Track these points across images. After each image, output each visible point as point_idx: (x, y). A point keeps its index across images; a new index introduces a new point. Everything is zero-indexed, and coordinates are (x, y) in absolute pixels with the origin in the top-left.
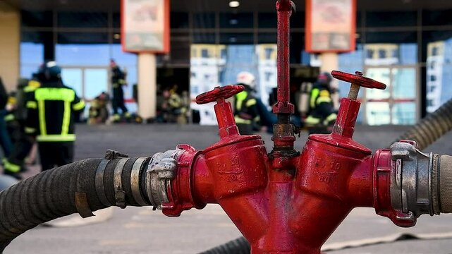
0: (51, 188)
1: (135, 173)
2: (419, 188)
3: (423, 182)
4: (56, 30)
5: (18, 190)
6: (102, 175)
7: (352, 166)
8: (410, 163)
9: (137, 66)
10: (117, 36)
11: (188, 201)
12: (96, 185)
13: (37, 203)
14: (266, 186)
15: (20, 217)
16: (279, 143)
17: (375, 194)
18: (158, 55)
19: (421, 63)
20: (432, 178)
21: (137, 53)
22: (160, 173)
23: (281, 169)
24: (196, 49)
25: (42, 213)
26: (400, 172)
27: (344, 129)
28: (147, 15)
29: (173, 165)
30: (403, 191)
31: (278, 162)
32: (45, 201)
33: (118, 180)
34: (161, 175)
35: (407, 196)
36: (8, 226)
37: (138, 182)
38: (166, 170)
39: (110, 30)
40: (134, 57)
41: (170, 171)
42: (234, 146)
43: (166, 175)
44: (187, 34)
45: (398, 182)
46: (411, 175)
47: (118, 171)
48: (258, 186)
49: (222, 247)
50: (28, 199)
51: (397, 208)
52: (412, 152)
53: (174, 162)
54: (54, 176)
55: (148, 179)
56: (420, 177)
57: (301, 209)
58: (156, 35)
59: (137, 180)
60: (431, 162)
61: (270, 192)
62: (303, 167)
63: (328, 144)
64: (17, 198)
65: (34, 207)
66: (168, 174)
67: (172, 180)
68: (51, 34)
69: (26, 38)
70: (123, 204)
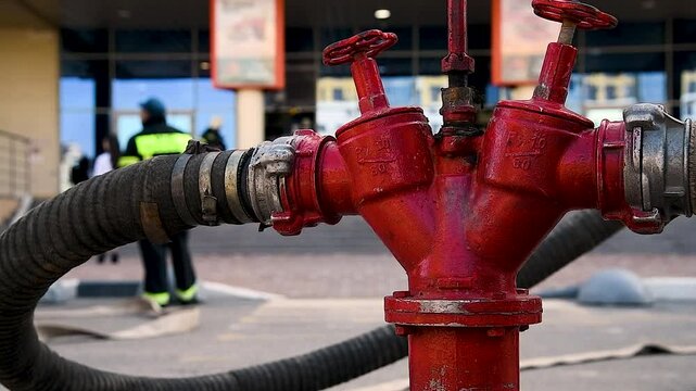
0: (105, 199)
1: (231, 172)
2: (669, 170)
3: (674, 162)
4: (113, 57)
5: (56, 205)
6: (181, 175)
7: (563, 143)
8: (655, 133)
9: (236, 110)
10: (205, 66)
11: (312, 209)
12: (173, 191)
13: (84, 222)
14: (431, 182)
15: (60, 246)
16: (451, 117)
17: (600, 184)
18: (268, 92)
19: (672, 101)
20: (689, 154)
21: (235, 90)
22: (269, 166)
23: (454, 155)
24: (326, 85)
25: (92, 237)
26: (638, 147)
27: (552, 90)
28: (250, 31)
29: (289, 153)
30: (644, 176)
31: (450, 144)
32: (96, 218)
33: (205, 181)
34: (271, 169)
35: (650, 182)
36: (40, 261)
37: (235, 183)
38: (277, 161)
39: (195, 56)
40: (230, 95)
41: (285, 161)
42: (383, 120)
43: (279, 168)
44: (311, 61)
45: (636, 161)
46: (656, 151)
47: (205, 168)
48: (419, 182)
49: (366, 336)
50: (70, 216)
51: (634, 204)
52: (657, 117)
53: (291, 149)
54: (109, 181)
55: (250, 177)
56: (671, 153)
57: (485, 212)
58: (263, 60)
59: (234, 181)
60: (688, 130)
61: (438, 191)
62: (488, 149)
63: (527, 110)
64: (53, 216)
65: (79, 227)
66: (281, 167)
67: (287, 175)
68: (106, 63)
69: (69, 70)
70: (214, 218)
